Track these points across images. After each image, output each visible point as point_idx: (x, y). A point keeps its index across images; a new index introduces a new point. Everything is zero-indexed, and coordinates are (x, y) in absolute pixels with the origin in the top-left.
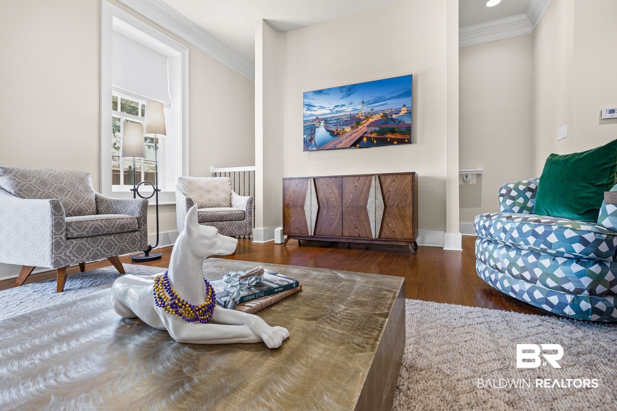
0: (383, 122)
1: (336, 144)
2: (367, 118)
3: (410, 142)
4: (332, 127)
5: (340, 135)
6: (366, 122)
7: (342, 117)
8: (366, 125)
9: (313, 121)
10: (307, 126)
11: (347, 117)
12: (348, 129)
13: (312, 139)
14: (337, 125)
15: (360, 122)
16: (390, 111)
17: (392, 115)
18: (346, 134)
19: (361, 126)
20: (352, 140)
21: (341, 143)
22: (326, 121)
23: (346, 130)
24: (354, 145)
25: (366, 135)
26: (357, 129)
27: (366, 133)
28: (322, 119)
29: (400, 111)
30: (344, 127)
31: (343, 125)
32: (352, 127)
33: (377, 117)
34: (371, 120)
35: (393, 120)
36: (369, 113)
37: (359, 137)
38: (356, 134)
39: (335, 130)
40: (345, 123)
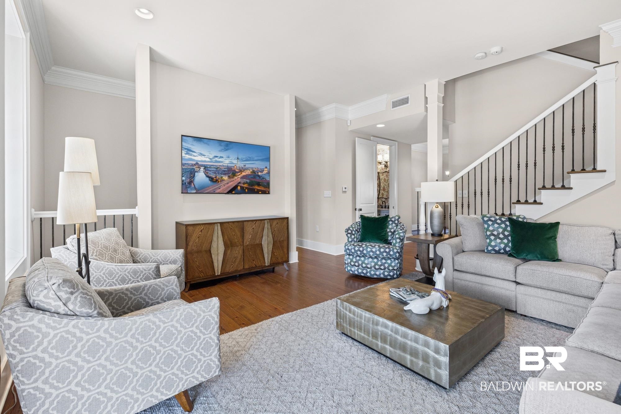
0: (252, 176)
1: (215, 189)
2: (241, 171)
3: (269, 193)
4: (212, 174)
5: (218, 182)
6: (240, 175)
7: (220, 167)
8: (240, 176)
9: (193, 165)
10: (185, 169)
11: (225, 167)
12: (225, 178)
13: (191, 182)
14: (216, 173)
15: (235, 174)
16: (257, 169)
17: (258, 173)
18: (224, 181)
19: (236, 177)
20: (228, 187)
21: (220, 188)
22: (206, 167)
23: (224, 178)
24: (230, 192)
25: (240, 185)
26: (233, 179)
27: (240, 183)
28: (202, 166)
29: (264, 171)
30: (222, 176)
31: (221, 174)
32: (229, 176)
33: (248, 172)
34: (244, 174)
35: (259, 176)
36: (242, 168)
37: (234, 185)
38: (232, 183)
39: (214, 177)
40: (223, 172)
